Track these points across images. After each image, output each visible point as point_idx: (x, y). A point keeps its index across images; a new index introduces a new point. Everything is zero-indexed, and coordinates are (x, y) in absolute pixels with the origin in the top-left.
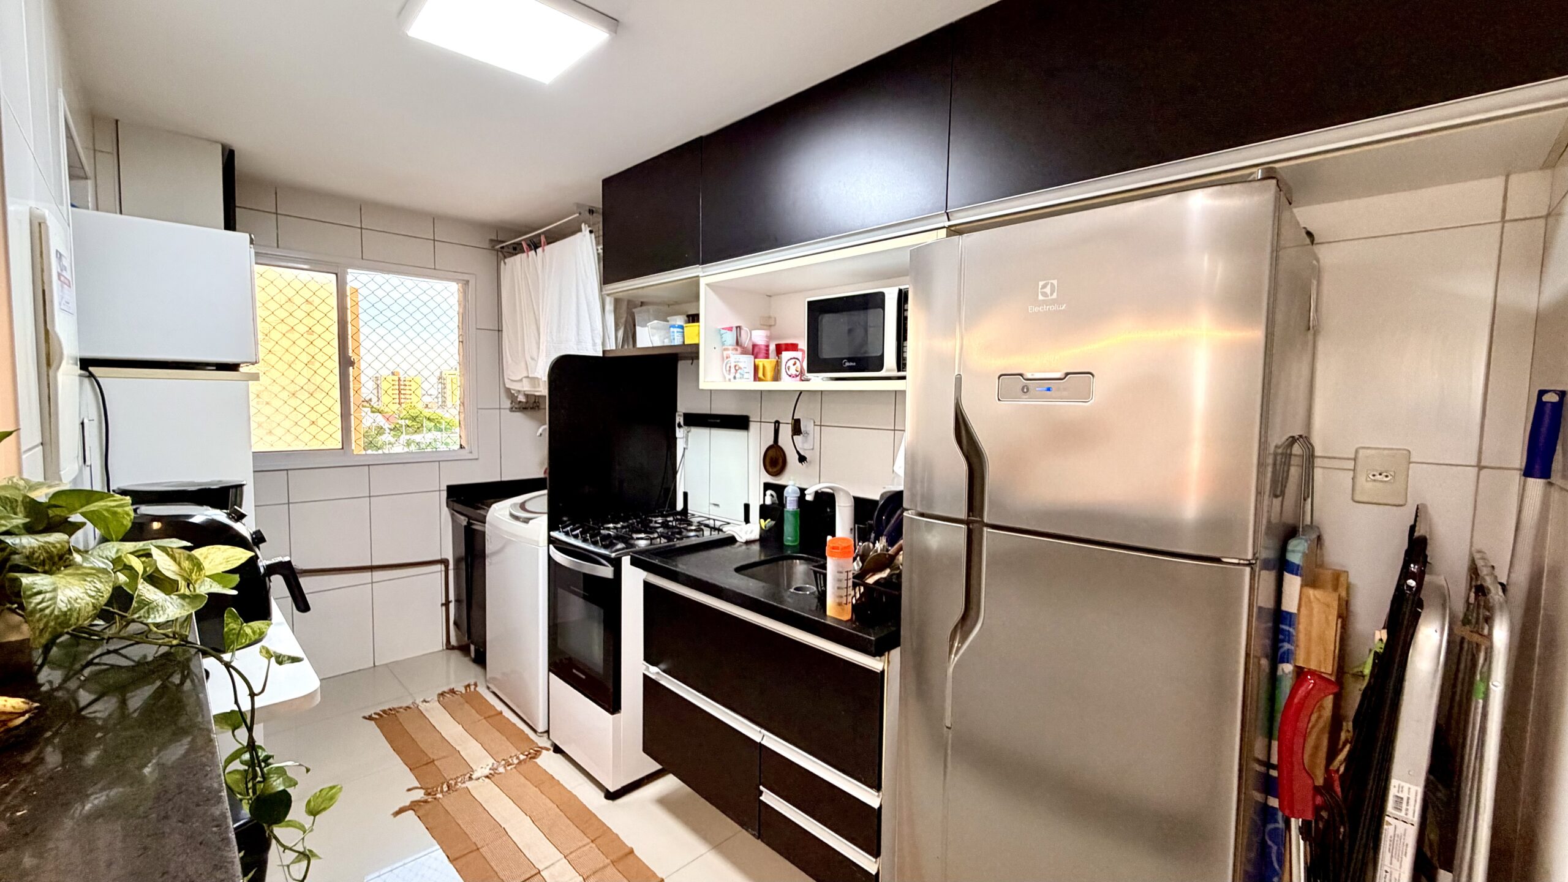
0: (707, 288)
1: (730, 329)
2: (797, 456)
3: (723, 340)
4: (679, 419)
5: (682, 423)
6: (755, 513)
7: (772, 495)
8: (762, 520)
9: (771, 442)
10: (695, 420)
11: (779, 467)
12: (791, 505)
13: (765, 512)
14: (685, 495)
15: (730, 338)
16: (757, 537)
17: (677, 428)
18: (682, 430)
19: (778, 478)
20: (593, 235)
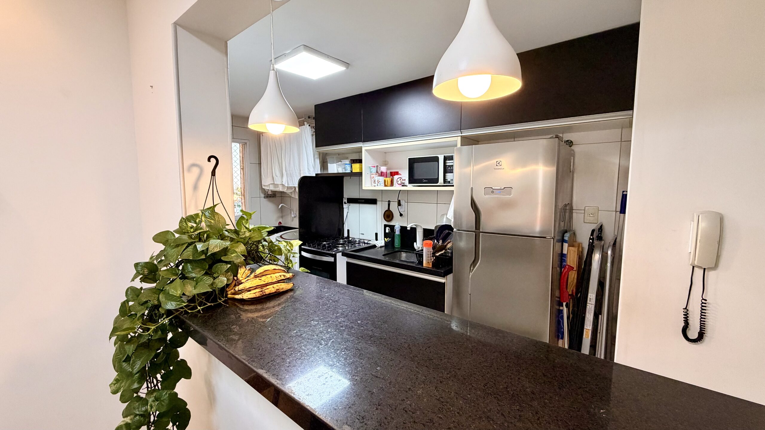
0: (366, 152)
1: (374, 167)
2: (399, 214)
3: (371, 171)
5: (346, 202)
6: (381, 236)
7: (389, 229)
8: (385, 239)
9: (387, 209)
10: (352, 201)
11: (391, 218)
12: (397, 232)
13: (386, 235)
14: (348, 231)
15: (374, 170)
16: (384, 245)
18: (346, 205)
19: (390, 222)
20: (310, 127)
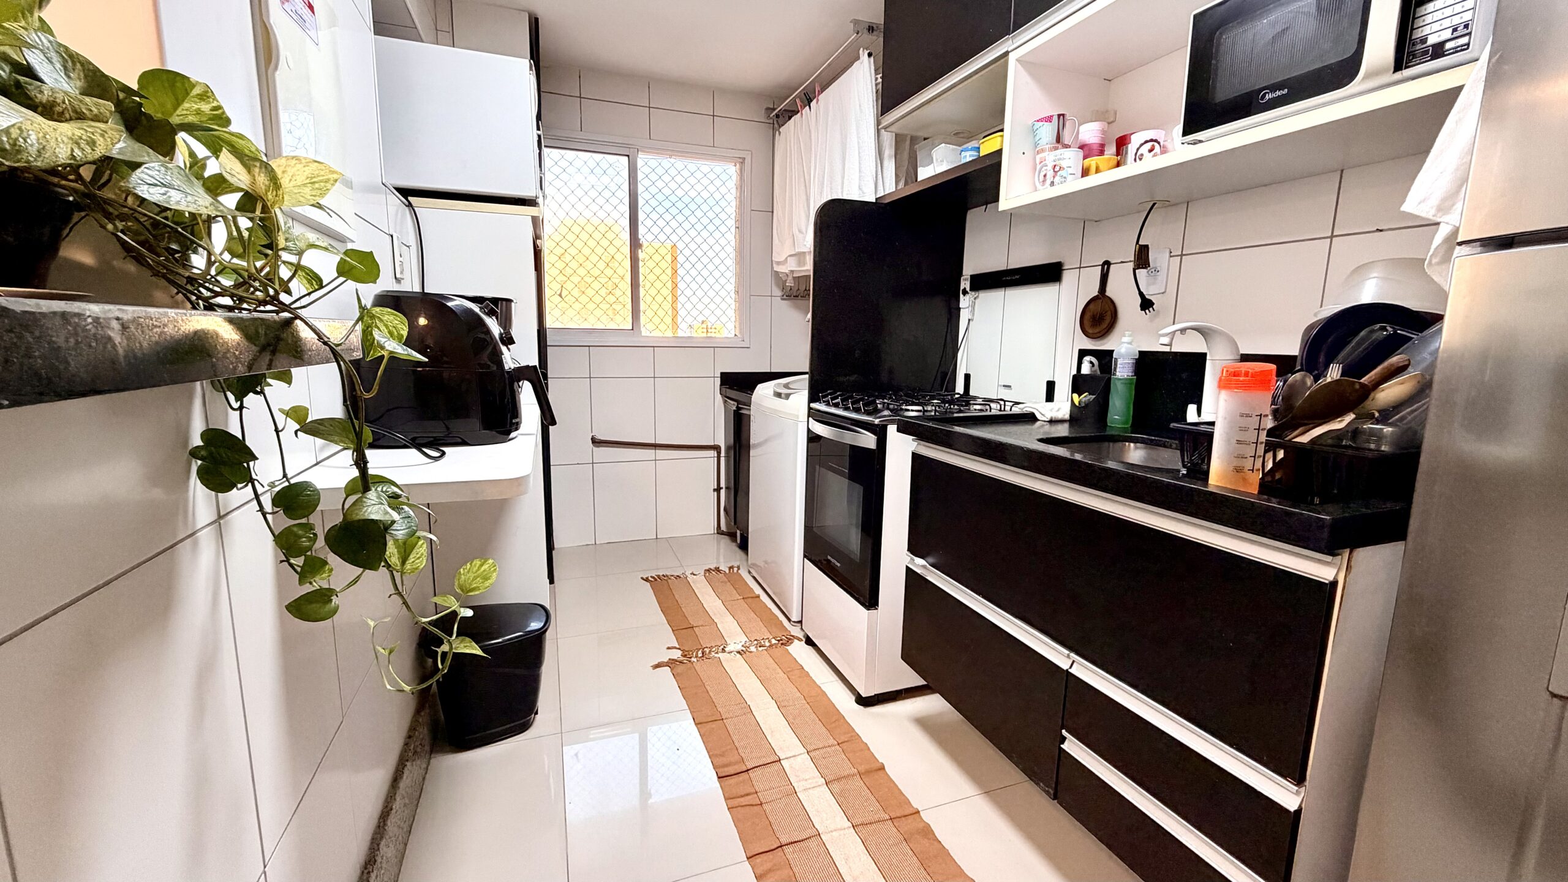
0: (1019, 66)
1: (1049, 119)
2: (1140, 301)
3: (1037, 138)
4: (965, 284)
5: (968, 289)
6: (1063, 389)
7: (1091, 362)
8: (1075, 396)
9: (1094, 292)
10: (986, 282)
11: (1104, 325)
12: (1123, 370)
13: (1079, 383)
14: (967, 377)
15: (1047, 132)
16: (1067, 417)
17: (961, 295)
18: (967, 297)
20: (872, 59)
